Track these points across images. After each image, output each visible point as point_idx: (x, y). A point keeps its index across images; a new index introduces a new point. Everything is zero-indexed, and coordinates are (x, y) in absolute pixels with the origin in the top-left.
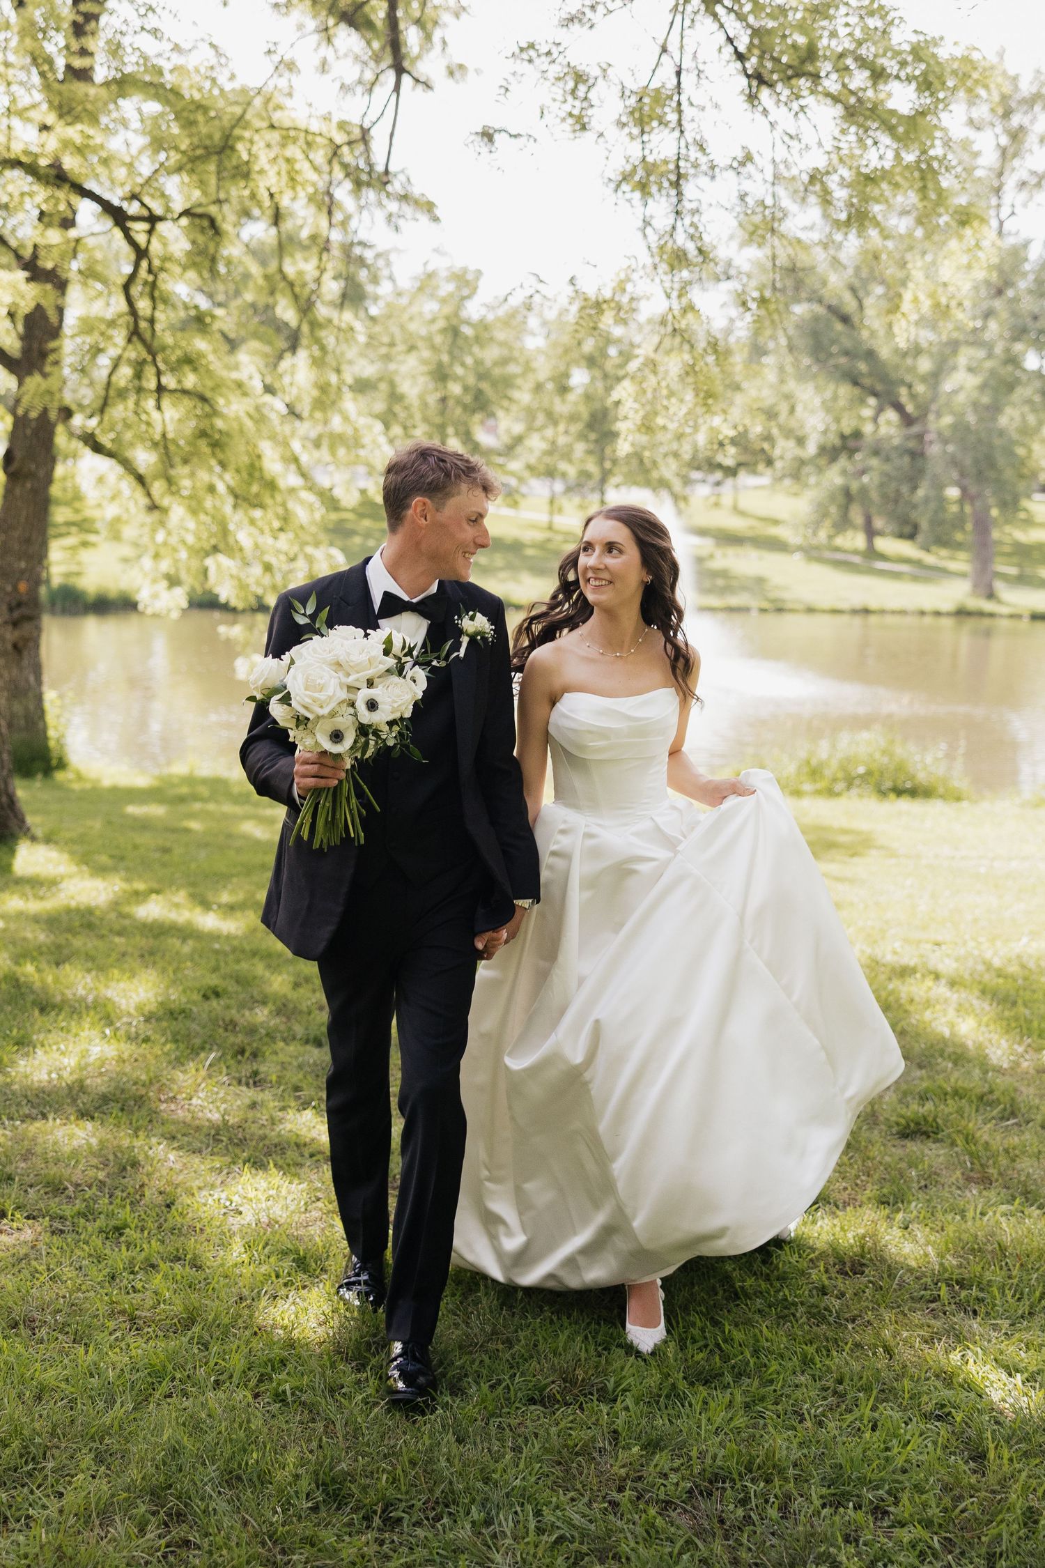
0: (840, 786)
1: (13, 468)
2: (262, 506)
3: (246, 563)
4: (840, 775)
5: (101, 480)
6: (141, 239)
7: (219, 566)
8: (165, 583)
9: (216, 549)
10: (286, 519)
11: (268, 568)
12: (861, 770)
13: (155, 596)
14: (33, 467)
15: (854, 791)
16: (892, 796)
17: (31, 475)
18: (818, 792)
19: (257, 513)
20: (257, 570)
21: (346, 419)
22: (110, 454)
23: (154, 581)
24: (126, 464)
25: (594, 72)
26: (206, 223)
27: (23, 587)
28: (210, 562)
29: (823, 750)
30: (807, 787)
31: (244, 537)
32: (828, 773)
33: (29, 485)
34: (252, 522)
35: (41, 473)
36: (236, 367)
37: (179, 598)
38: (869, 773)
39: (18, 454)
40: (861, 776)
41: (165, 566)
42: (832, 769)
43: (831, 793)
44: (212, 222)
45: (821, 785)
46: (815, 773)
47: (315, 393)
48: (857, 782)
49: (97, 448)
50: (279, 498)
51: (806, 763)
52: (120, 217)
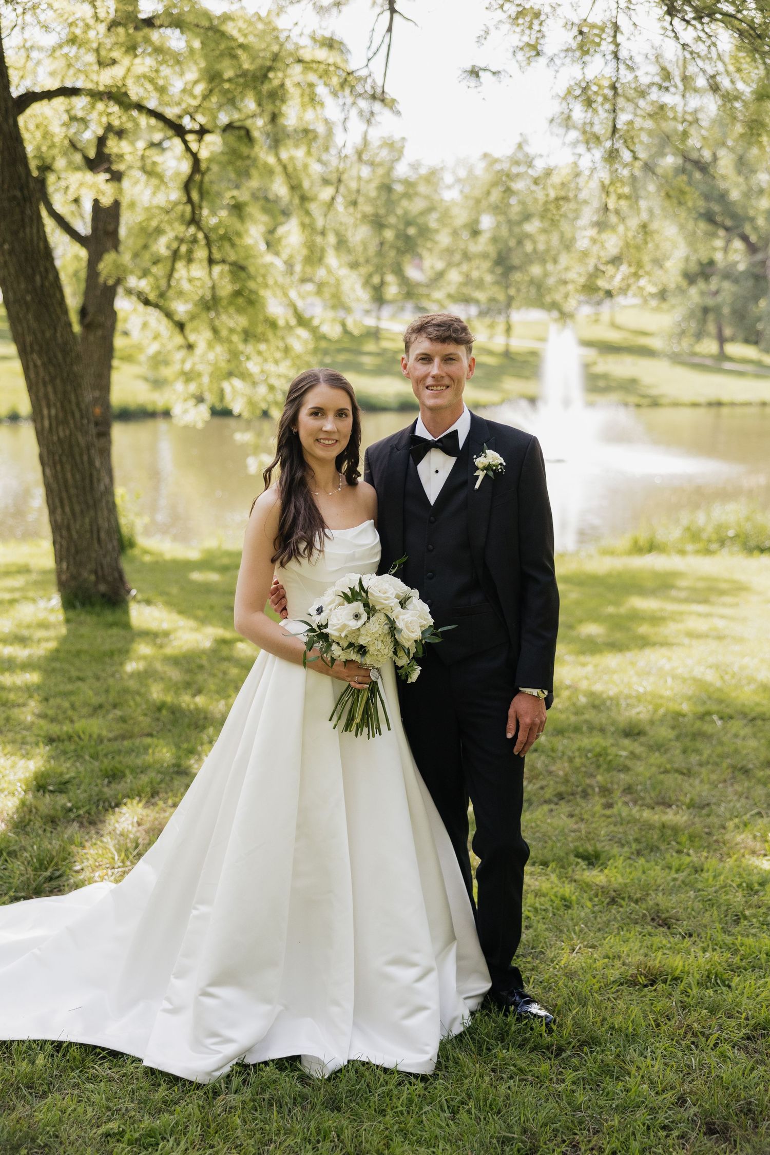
0: (714, 546)
1: (89, 319)
2: (266, 341)
3: (254, 384)
4: (714, 537)
5: (145, 325)
6: (194, 146)
7: (233, 387)
8: (192, 402)
9: (230, 374)
10: (287, 350)
11: (272, 388)
12: (731, 533)
13: (185, 412)
14: (101, 319)
15: (725, 551)
16: (756, 553)
17: (101, 326)
18: (697, 552)
19: (263, 347)
20: (262, 390)
21: (329, 271)
22: (156, 306)
23: (185, 400)
24: (169, 315)
25: (547, 9)
26: (243, 133)
27: (97, 410)
28: (226, 386)
29: (701, 519)
30: (690, 547)
31: (253, 366)
32: (705, 536)
33: (100, 333)
34: (259, 353)
35: (109, 323)
37: (203, 412)
38: (737, 536)
39: (91, 310)
40: (731, 538)
41: (193, 387)
42: (709, 532)
43: (708, 552)
44: (248, 133)
45: (700, 546)
46: (694, 535)
48: (728, 543)
49: (147, 302)
50: (279, 333)
51: (688, 529)
52: (179, 131)
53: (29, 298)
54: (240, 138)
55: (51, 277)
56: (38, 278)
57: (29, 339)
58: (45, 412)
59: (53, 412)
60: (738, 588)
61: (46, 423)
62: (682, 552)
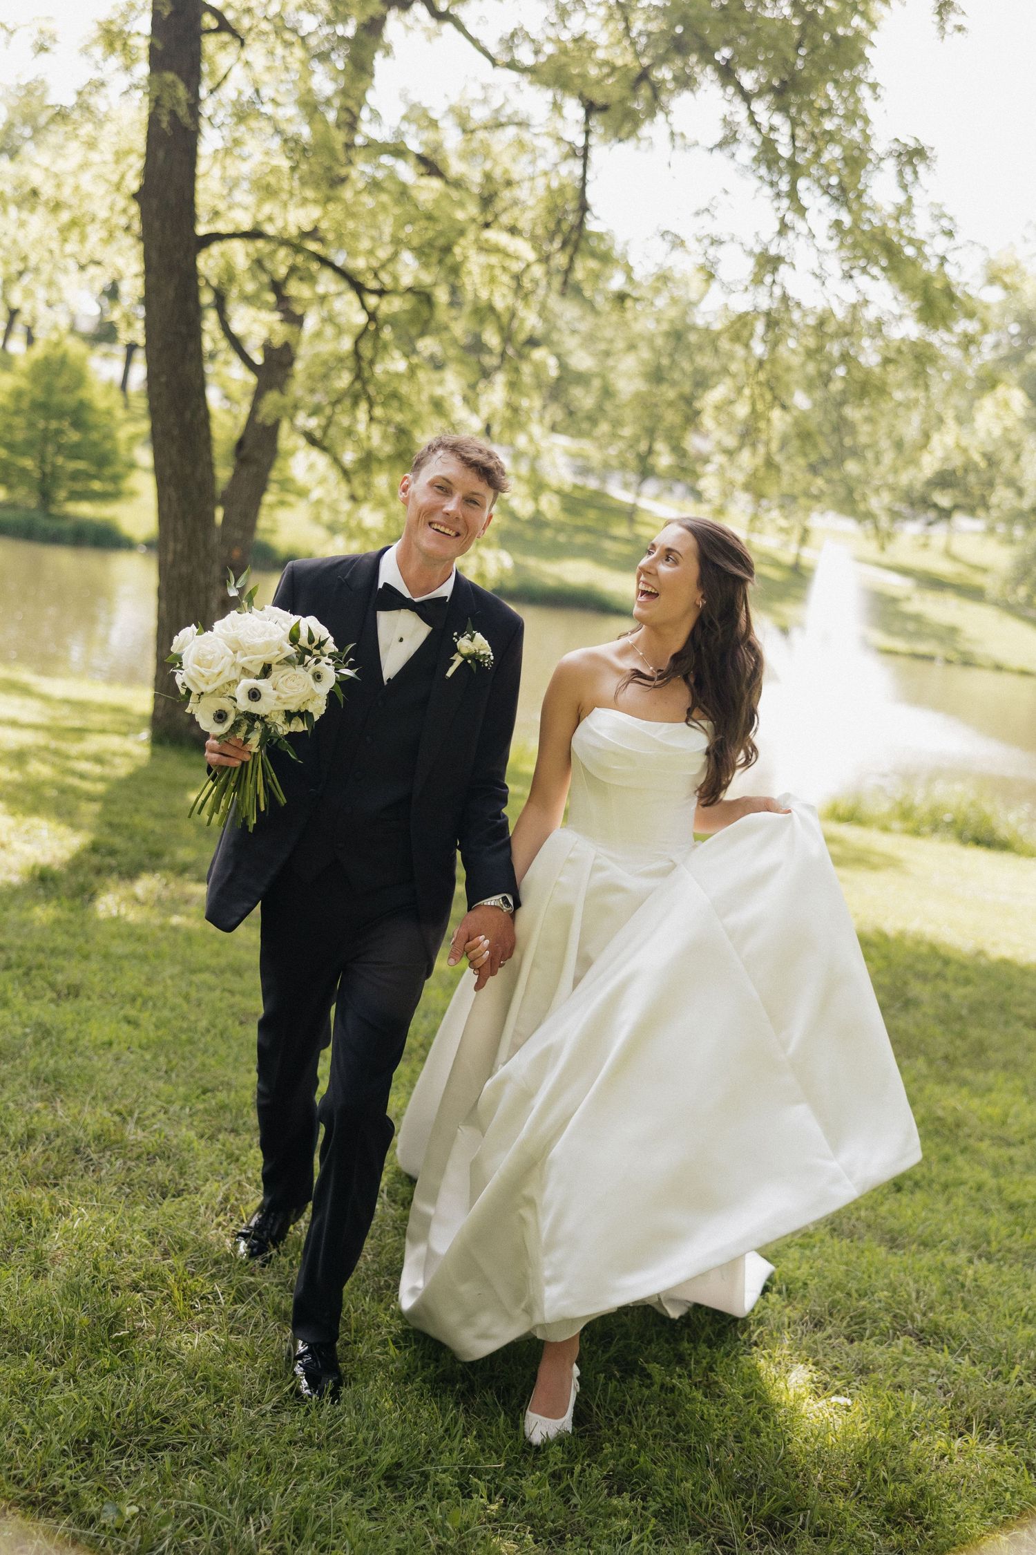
1: (245, 452)
4: (928, 819)
5: (311, 467)
6: (372, 304)
12: (948, 817)
14: (258, 454)
15: (936, 836)
16: (971, 844)
17: (256, 461)
18: (904, 831)
21: (531, 439)
22: (323, 448)
24: (336, 461)
26: (425, 297)
27: (237, 553)
30: (896, 825)
32: (917, 815)
33: (253, 469)
35: (264, 459)
36: (441, 382)
38: (953, 823)
39: (248, 442)
40: (947, 824)
42: (924, 812)
43: (916, 833)
44: (430, 298)
45: (910, 825)
46: (906, 813)
47: (508, 414)
48: (942, 828)
49: (313, 442)
51: (901, 804)
52: (359, 288)
53: (176, 432)
54: (420, 302)
55: (202, 413)
56: (188, 415)
57: (168, 472)
58: (171, 545)
59: (179, 547)
60: (891, 863)
61: (170, 557)
62: (885, 829)
